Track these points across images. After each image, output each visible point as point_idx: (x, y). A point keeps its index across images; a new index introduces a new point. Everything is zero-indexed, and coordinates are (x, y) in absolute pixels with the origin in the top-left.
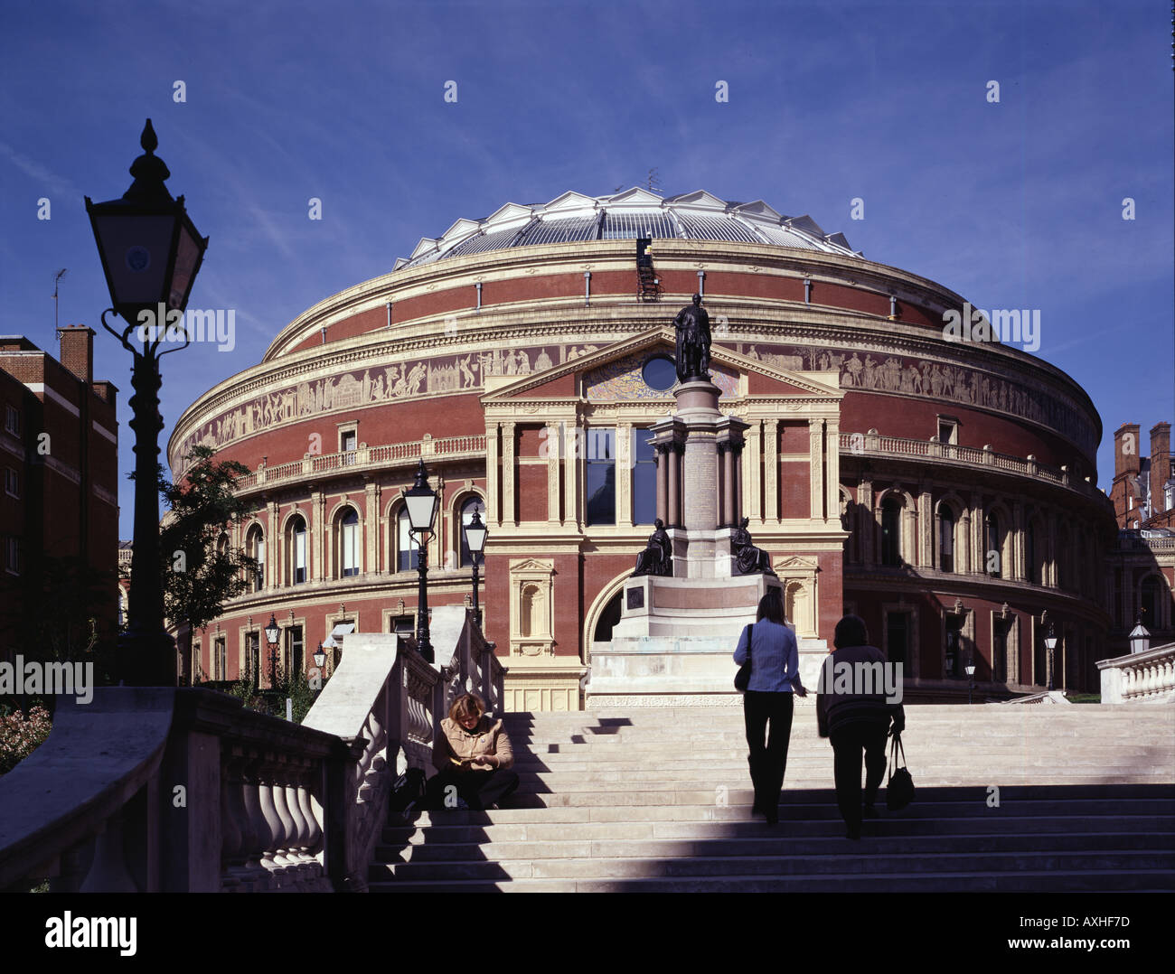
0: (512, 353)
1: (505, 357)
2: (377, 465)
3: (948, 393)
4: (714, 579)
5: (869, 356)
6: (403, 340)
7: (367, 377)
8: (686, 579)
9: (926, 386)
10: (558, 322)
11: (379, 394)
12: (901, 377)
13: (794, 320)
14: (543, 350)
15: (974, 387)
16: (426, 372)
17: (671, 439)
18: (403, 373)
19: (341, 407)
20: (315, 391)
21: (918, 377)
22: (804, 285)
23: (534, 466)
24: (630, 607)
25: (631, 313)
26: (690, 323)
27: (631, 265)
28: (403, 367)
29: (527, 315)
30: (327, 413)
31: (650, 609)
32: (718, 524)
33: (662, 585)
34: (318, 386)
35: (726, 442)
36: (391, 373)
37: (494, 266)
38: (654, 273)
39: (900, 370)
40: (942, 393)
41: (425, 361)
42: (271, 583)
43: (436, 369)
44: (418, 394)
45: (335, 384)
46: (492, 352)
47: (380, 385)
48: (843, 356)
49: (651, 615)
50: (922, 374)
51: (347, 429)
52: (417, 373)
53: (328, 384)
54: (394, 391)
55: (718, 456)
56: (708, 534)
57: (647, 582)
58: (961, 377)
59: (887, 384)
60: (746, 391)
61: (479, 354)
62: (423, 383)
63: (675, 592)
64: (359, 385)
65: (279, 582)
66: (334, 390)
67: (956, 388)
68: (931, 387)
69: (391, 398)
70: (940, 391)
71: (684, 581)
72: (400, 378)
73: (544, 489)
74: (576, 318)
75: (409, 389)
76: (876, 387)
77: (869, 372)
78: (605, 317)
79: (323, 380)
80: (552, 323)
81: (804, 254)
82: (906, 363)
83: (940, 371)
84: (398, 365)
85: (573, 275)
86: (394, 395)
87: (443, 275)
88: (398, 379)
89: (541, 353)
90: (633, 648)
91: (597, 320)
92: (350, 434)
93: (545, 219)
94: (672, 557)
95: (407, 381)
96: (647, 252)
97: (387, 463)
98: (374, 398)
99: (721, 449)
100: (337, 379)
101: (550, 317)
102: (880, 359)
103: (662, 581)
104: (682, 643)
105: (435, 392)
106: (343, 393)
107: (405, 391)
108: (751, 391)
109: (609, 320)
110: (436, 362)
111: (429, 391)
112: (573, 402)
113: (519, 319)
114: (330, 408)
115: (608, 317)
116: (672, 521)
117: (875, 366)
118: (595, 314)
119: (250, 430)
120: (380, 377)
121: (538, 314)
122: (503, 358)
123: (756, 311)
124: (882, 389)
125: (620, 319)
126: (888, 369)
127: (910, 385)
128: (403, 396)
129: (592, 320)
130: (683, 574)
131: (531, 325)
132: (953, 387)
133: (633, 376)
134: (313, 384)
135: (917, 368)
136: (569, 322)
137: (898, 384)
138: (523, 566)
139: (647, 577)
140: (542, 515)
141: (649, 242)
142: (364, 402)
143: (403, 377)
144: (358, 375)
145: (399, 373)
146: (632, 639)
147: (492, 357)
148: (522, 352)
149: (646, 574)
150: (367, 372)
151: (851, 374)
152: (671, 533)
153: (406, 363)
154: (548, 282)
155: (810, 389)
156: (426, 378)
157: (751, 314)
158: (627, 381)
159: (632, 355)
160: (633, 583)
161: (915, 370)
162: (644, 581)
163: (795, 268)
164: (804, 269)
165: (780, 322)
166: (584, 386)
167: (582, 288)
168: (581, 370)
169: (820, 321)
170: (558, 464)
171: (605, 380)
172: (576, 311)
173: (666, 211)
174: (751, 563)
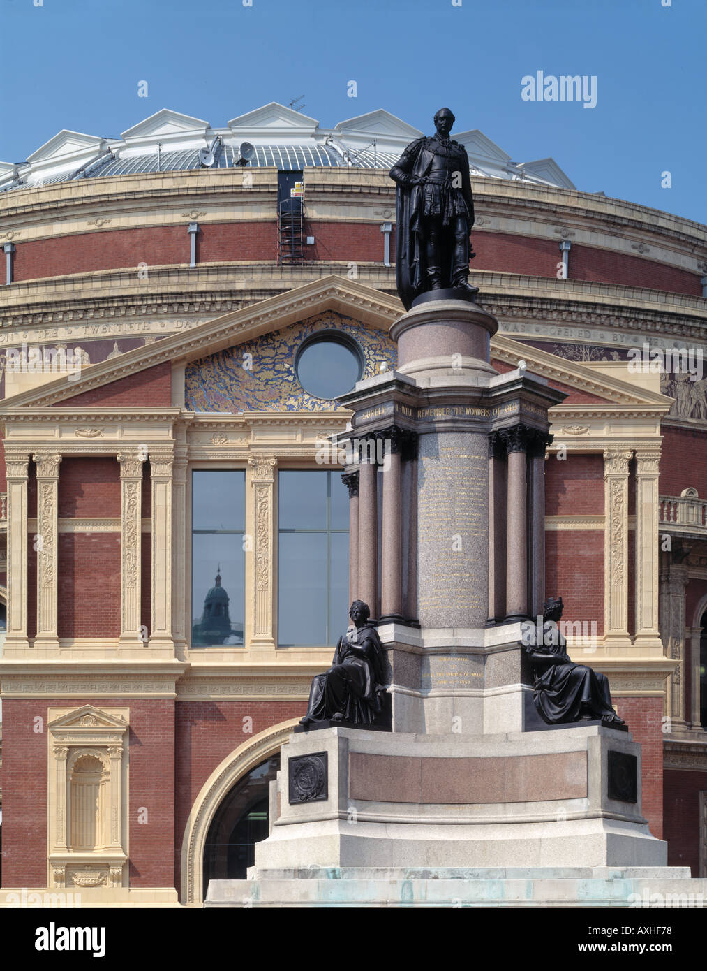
4: (483, 738)
8: (421, 737)
10: (143, 297)
13: (554, 295)
14: (116, 345)
17: (388, 423)
22: (561, 252)
23: (94, 535)
24: (295, 799)
25: (271, 280)
26: (429, 171)
27: (268, 214)
29: (88, 285)
31: (343, 805)
32: (492, 615)
33: (368, 749)
35: (511, 431)
37: (33, 214)
38: (308, 226)
49: (343, 818)
55: (491, 462)
56: (469, 638)
57: (335, 742)
63: (395, 766)
71: (416, 740)
73: (112, 579)
74: (174, 289)
78: (224, 287)
80: (132, 297)
81: (561, 197)
85: (169, 228)
89: (111, 350)
90: (305, 895)
91: (211, 293)
93: (122, 155)
94: (391, 688)
96: (294, 192)
99: (499, 446)
101: (130, 287)
103: (367, 740)
104: (417, 884)
109: (231, 293)
112: (169, 416)
113: (73, 291)
115: (230, 287)
116: (388, 607)
118: (208, 282)
121: (107, 284)
125: (251, 292)
129: (202, 293)
130: (416, 726)
131: (94, 301)
133: (279, 372)
136: (161, 295)
138: (73, 719)
139: (335, 730)
140: (109, 626)
141: (297, 174)
146: (301, 873)
149: (332, 725)
152: (387, 633)
154: (126, 241)
155: (606, 395)
158: (267, 380)
159: (278, 332)
160: (302, 744)
162: (328, 740)
163: (546, 222)
164: (561, 224)
165: (531, 299)
166: (188, 389)
167: (184, 252)
168: (184, 358)
169: (599, 300)
170: (139, 531)
171: (227, 380)
172: (174, 279)
173: (323, 142)
174: (570, 700)
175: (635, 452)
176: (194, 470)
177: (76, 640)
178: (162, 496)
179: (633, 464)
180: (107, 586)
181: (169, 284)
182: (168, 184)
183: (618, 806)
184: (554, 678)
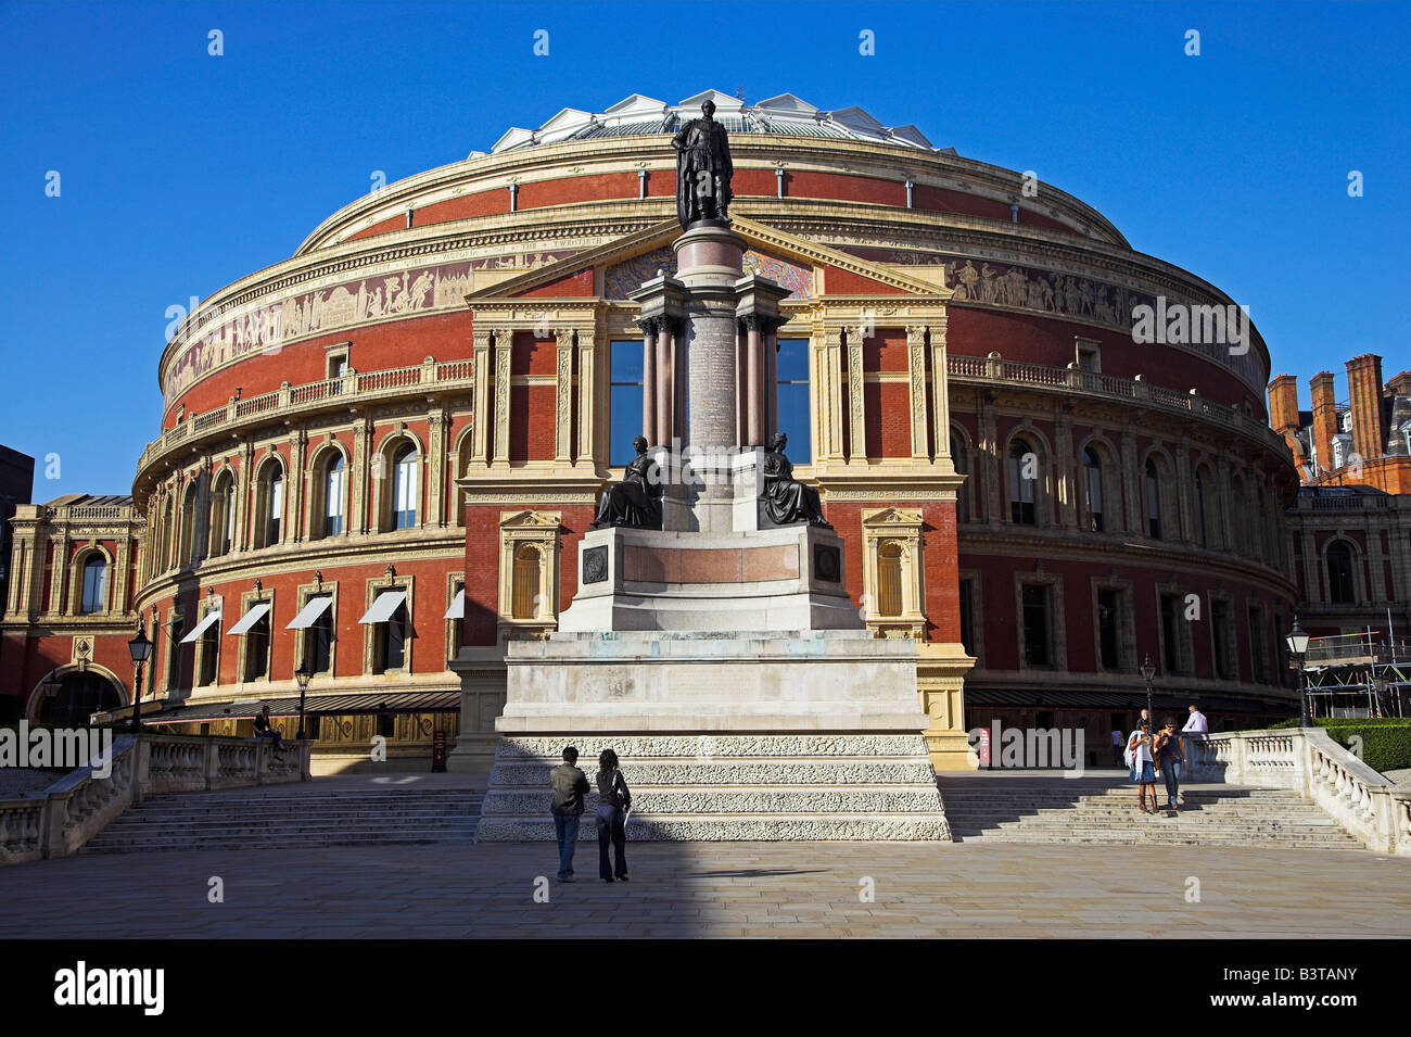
0: (538, 257)
1: (530, 263)
2: (367, 395)
3: (1087, 311)
4: (730, 534)
5: (986, 265)
6: (406, 243)
7: (362, 289)
9: (1060, 303)
11: (376, 310)
12: (1028, 291)
13: (891, 219)
15: (1119, 305)
16: (432, 282)
17: (662, 310)
18: (406, 284)
19: (331, 325)
20: (302, 308)
21: (1049, 292)
22: (906, 188)
23: (539, 387)
24: (587, 580)
26: (696, 141)
28: (406, 277)
30: (314, 333)
31: (617, 584)
32: (737, 443)
33: (644, 543)
34: (306, 302)
36: (392, 284)
37: (530, 165)
39: (1026, 282)
40: (1079, 312)
41: (432, 270)
42: (238, 546)
43: (445, 278)
44: (422, 309)
45: (325, 299)
46: (514, 258)
47: (378, 299)
48: (954, 263)
49: (618, 594)
50: (1053, 289)
51: (336, 353)
52: (422, 283)
53: (318, 298)
54: (395, 306)
55: (737, 338)
56: (722, 461)
57: (612, 539)
58: (1102, 293)
59: (1010, 298)
60: (822, 291)
61: (498, 259)
62: (429, 295)
64: (354, 299)
65: (248, 544)
66: (324, 306)
67: (1097, 306)
68: (1065, 303)
69: (390, 315)
70: (1076, 308)
72: (402, 289)
73: (549, 419)
75: (412, 304)
76: (996, 302)
77: (988, 284)
78: (654, 214)
79: (312, 295)
80: (588, 221)
82: (1033, 275)
83: (1076, 284)
84: (399, 274)
85: (625, 174)
86: (394, 311)
87: (471, 176)
88: (399, 292)
90: (581, 651)
91: (644, 218)
92: (341, 359)
93: (606, 125)
94: (662, 499)
95: (410, 294)
97: (378, 393)
98: (370, 315)
99: (741, 327)
100: (327, 293)
102: (1000, 268)
105: (443, 307)
106: (335, 309)
107: (407, 305)
108: (828, 291)
110: (444, 271)
111: (436, 306)
112: (592, 304)
113: (548, 217)
114: (318, 327)
115: (658, 214)
117: (994, 277)
119: (229, 357)
120: (378, 290)
121: (572, 212)
122: (527, 264)
123: (843, 209)
124: (1004, 305)
126: (1011, 280)
127: (1040, 300)
128: (404, 311)
129: (638, 218)
131: (562, 223)
132: (1093, 305)
134: (300, 300)
135: (1048, 281)
136: (609, 220)
137: (1024, 298)
138: (518, 520)
139: (612, 529)
140: (548, 454)
142: (358, 319)
143: (406, 289)
144: (353, 287)
145: (401, 284)
146: (582, 635)
147: (514, 263)
148: (550, 257)
149: (612, 525)
150: (364, 284)
151: (965, 286)
153: (410, 272)
154: (595, 183)
155: (907, 289)
156: (432, 290)
157: (838, 212)
160: (592, 539)
161: (1044, 283)
163: (895, 168)
164: (906, 170)
165: (873, 222)
166: (607, 284)
167: (635, 189)
168: (604, 264)
169: (924, 222)
170: (569, 384)
171: (635, 278)
172: (619, 208)
173: (746, 115)
174: (788, 507)
175: (928, 327)
176: (612, 341)
177: (529, 462)
178: (587, 360)
179: (927, 336)
180: (547, 423)
181: (615, 212)
182: (624, 144)
183: (824, 585)
184: (778, 491)
